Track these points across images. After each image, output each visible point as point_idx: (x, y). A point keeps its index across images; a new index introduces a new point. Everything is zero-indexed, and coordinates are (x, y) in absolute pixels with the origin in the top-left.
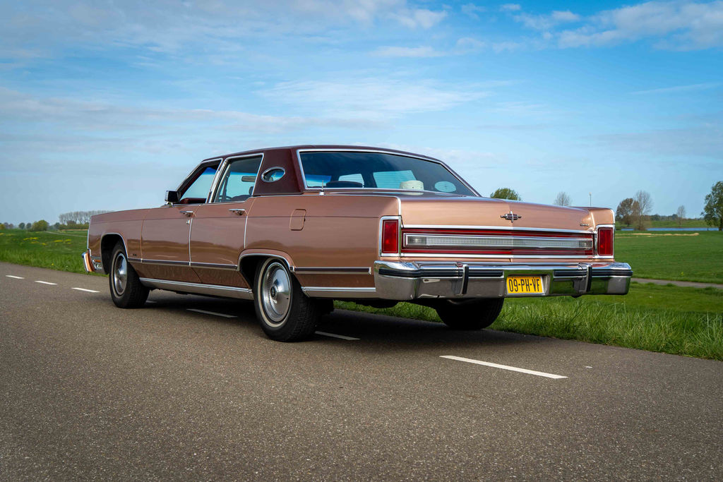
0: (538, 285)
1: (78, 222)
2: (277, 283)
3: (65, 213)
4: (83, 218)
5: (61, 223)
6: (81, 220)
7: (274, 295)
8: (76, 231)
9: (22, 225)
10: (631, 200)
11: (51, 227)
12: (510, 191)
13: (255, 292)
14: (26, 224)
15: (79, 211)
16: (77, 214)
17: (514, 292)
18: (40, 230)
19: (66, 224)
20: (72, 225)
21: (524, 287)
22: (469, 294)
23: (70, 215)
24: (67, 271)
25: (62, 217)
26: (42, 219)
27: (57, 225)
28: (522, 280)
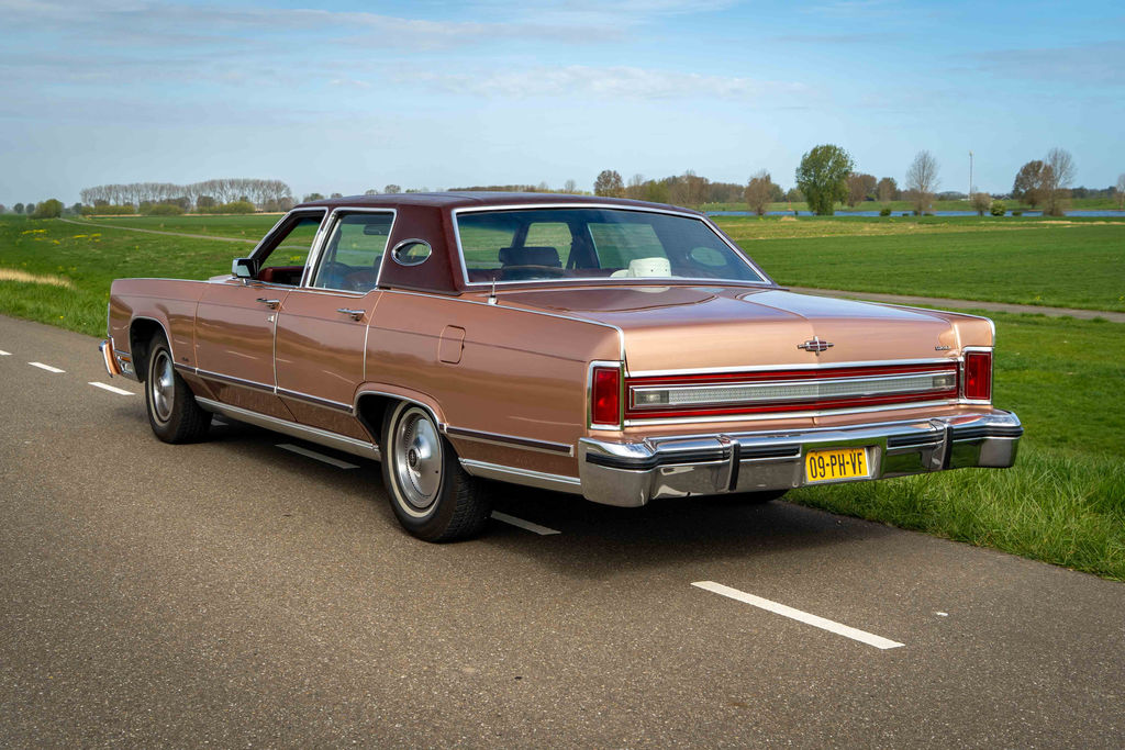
0: (860, 463)
1: (112, 202)
2: (418, 443)
3: (90, 187)
4: (121, 196)
5: (84, 204)
6: (117, 198)
7: (414, 462)
8: (109, 217)
9: (19, 207)
10: (1040, 163)
11: (68, 211)
12: (835, 149)
13: (383, 450)
14: (25, 206)
15: (113, 184)
16: (110, 188)
17: (819, 479)
18: (49, 217)
19: (93, 206)
20: (102, 206)
21: (836, 468)
22: (741, 487)
23: (99, 190)
24: (85, 332)
25: (85, 194)
26: (52, 198)
27: (78, 206)
28: (832, 457)
